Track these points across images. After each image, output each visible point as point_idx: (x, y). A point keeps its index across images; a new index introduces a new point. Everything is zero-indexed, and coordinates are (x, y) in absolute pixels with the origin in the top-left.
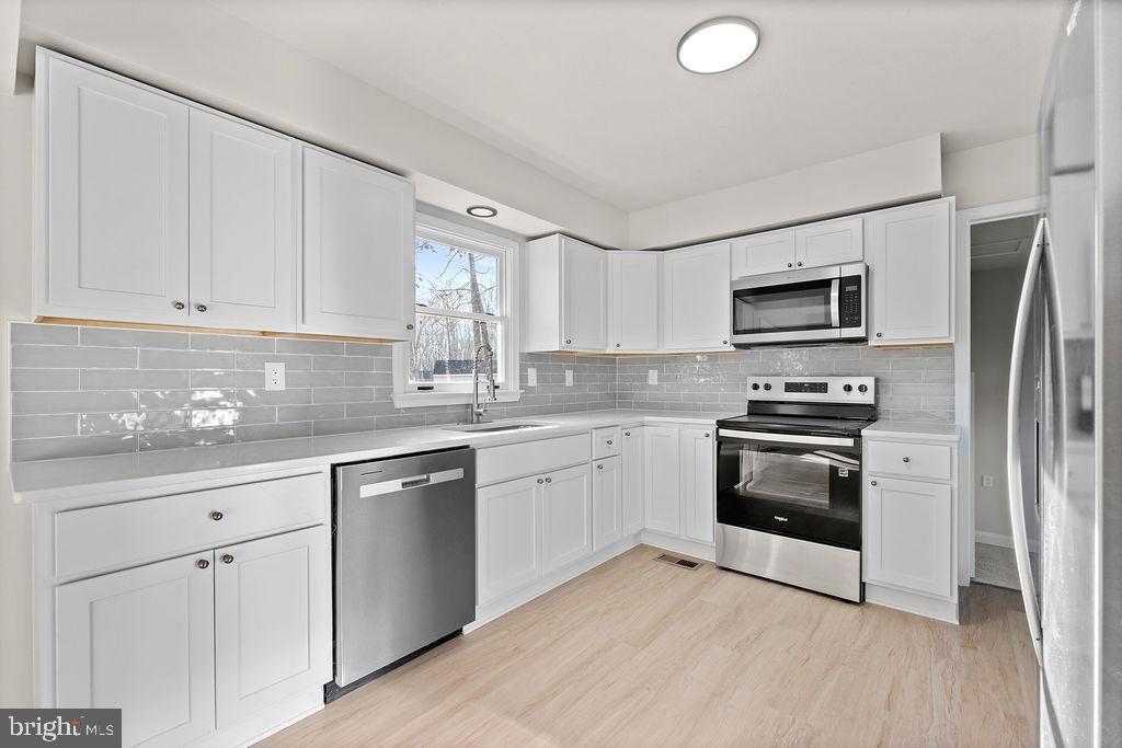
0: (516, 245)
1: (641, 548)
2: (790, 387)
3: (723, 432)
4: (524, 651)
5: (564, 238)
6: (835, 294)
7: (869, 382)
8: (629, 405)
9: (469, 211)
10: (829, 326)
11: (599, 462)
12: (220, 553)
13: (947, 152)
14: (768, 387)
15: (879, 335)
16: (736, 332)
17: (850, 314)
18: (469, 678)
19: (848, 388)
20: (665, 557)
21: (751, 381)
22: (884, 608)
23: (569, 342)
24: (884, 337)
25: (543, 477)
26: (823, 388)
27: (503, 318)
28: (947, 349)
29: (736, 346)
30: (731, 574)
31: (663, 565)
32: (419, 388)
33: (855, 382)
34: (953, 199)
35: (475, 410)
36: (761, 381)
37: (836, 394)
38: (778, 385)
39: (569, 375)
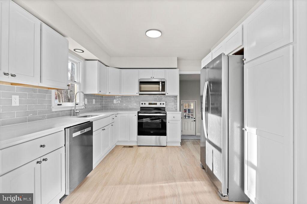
0: (83, 61)
1: (117, 146)
2: (150, 104)
3: (139, 114)
4: (108, 173)
5: (99, 62)
6: (161, 84)
7: (164, 103)
8: (108, 109)
9: (74, 50)
10: (159, 91)
11: (112, 124)
12: (42, 158)
13: (178, 59)
14: (145, 104)
15: (167, 93)
16: (140, 91)
17: (163, 89)
18: (99, 183)
19: (161, 104)
20: (124, 147)
21: (141, 102)
22: (170, 146)
23: (100, 91)
24: (168, 94)
25: (103, 128)
26: (156, 104)
27: (78, 83)
28: (176, 96)
29: (140, 94)
30: (141, 147)
31: (126, 149)
32: (58, 105)
33: (162, 103)
34: (179, 69)
35: (75, 111)
36: (143, 103)
37: (158, 105)
38: (147, 103)
39: (94, 100)
